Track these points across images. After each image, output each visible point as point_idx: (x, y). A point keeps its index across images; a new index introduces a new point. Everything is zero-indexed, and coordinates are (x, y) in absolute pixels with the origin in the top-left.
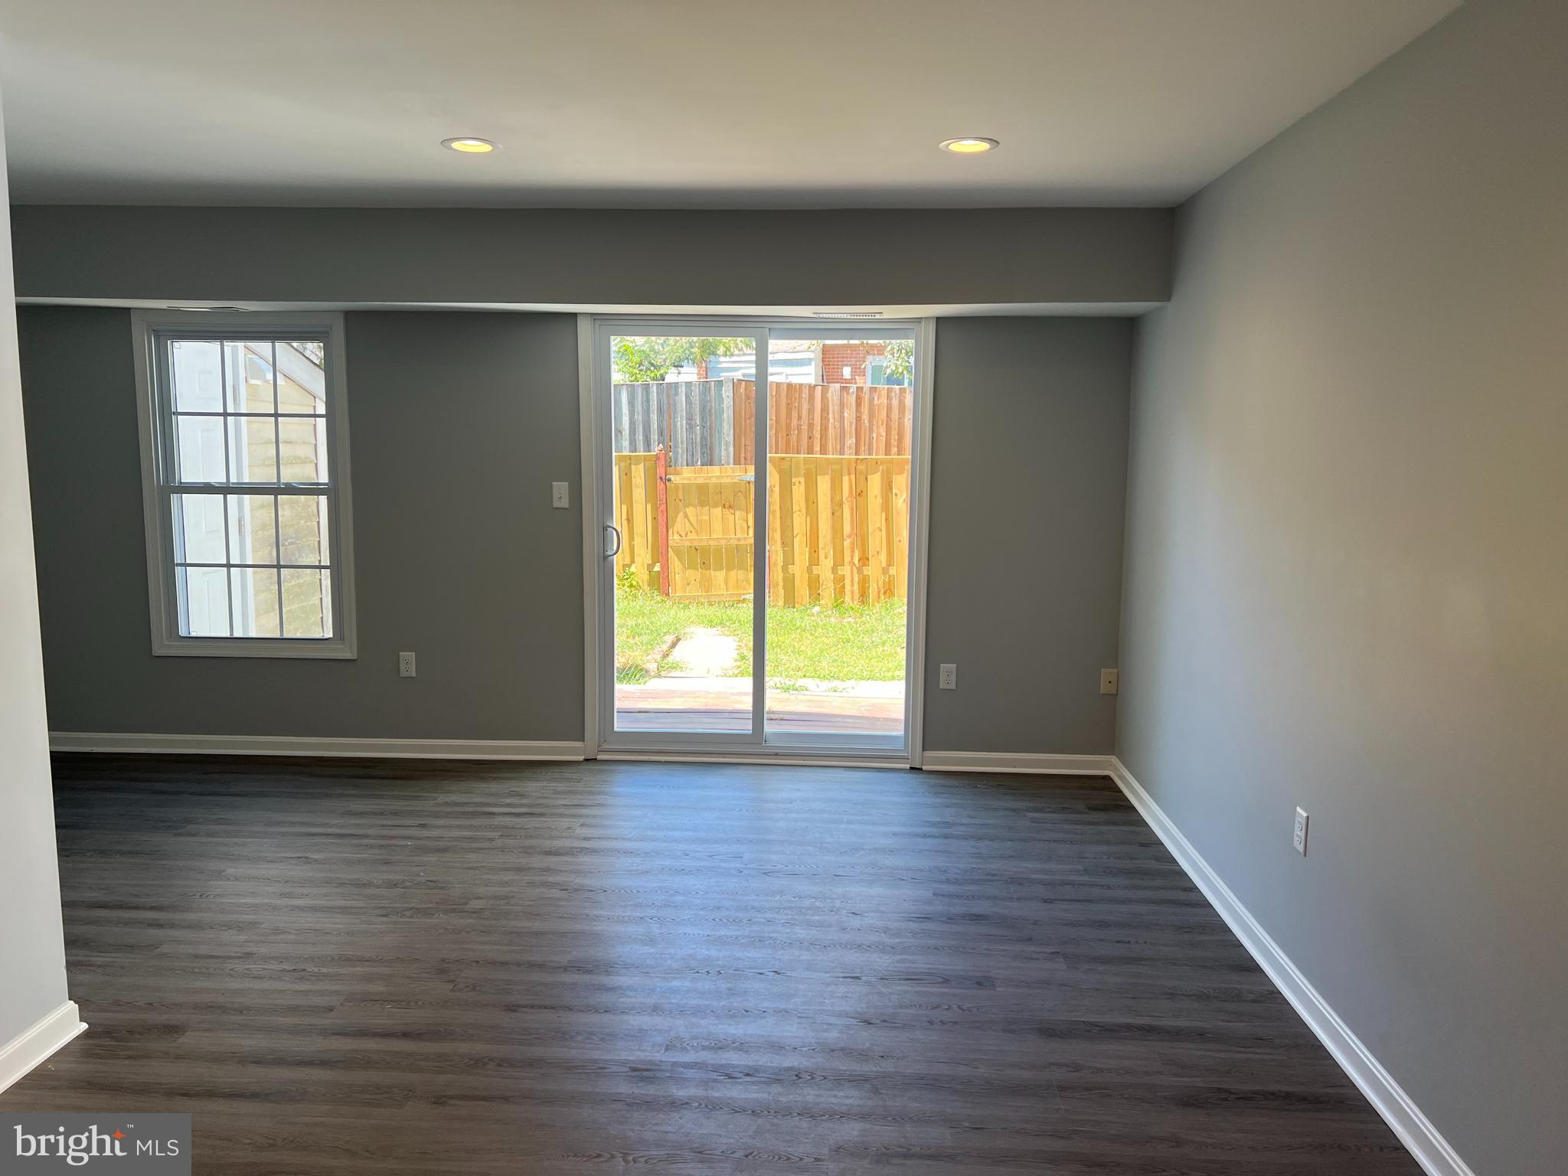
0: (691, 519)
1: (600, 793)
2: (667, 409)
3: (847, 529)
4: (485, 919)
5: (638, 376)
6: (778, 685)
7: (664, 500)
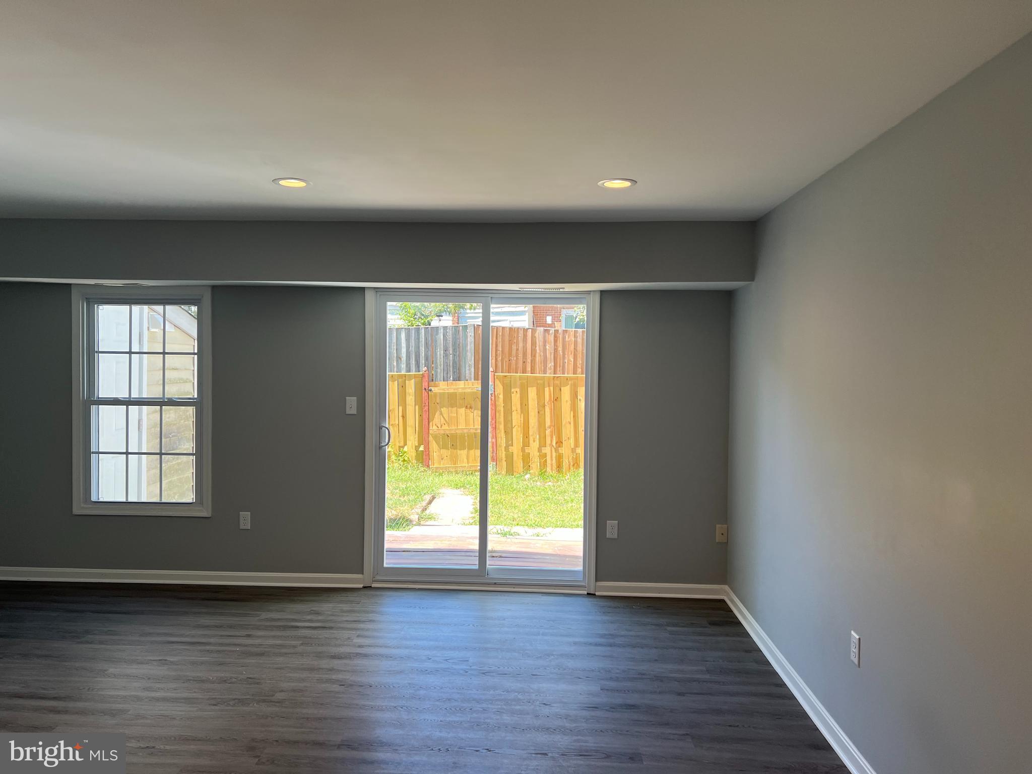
0: (445, 416)
1: (373, 612)
2: (430, 344)
3: (548, 423)
4: (285, 707)
5: (414, 322)
6: (499, 532)
7: (427, 404)
